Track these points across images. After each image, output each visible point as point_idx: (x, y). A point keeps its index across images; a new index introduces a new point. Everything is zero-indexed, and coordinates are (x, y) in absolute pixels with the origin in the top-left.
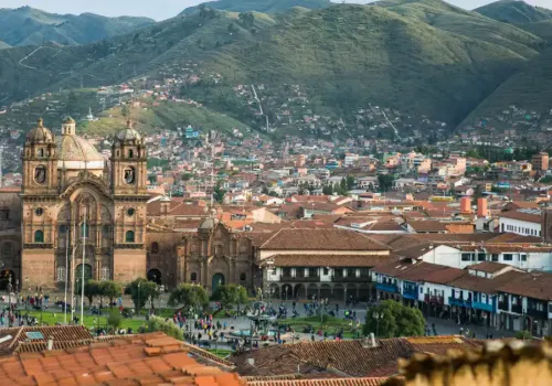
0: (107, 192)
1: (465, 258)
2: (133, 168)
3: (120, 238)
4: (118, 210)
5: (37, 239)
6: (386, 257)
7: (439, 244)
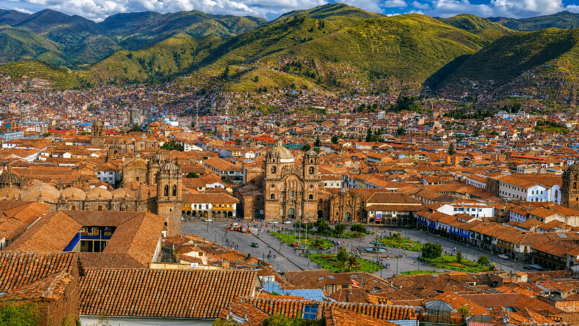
0: (302, 177)
1: (455, 210)
2: (313, 168)
3: (307, 198)
4: (306, 185)
5: (272, 198)
6: (420, 206)
7: (445, 204)
